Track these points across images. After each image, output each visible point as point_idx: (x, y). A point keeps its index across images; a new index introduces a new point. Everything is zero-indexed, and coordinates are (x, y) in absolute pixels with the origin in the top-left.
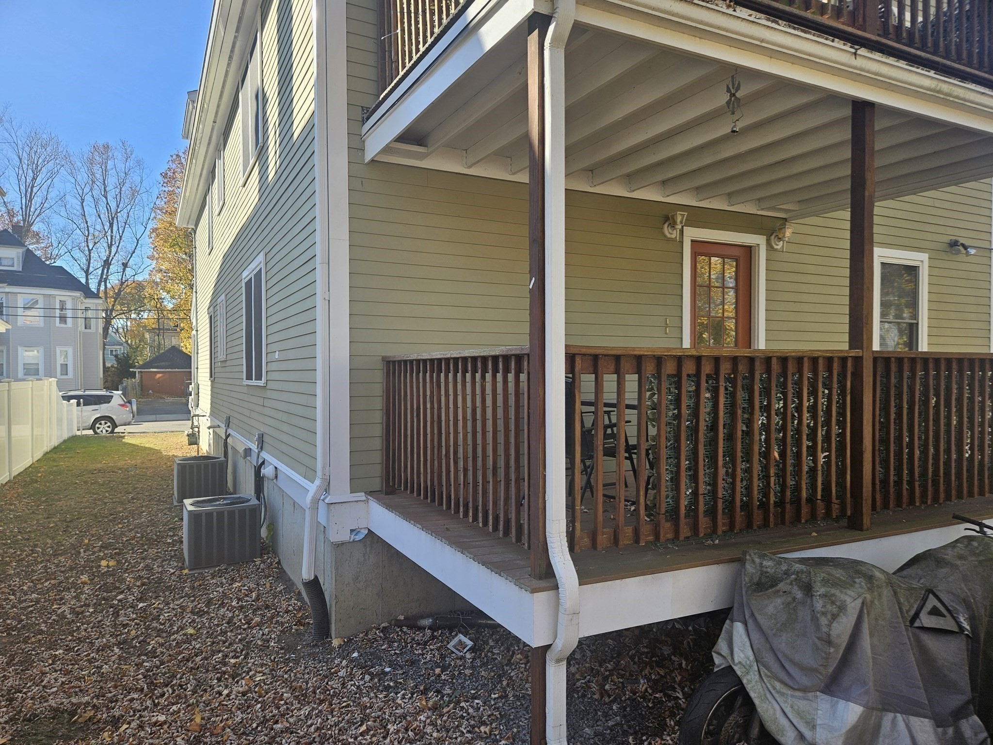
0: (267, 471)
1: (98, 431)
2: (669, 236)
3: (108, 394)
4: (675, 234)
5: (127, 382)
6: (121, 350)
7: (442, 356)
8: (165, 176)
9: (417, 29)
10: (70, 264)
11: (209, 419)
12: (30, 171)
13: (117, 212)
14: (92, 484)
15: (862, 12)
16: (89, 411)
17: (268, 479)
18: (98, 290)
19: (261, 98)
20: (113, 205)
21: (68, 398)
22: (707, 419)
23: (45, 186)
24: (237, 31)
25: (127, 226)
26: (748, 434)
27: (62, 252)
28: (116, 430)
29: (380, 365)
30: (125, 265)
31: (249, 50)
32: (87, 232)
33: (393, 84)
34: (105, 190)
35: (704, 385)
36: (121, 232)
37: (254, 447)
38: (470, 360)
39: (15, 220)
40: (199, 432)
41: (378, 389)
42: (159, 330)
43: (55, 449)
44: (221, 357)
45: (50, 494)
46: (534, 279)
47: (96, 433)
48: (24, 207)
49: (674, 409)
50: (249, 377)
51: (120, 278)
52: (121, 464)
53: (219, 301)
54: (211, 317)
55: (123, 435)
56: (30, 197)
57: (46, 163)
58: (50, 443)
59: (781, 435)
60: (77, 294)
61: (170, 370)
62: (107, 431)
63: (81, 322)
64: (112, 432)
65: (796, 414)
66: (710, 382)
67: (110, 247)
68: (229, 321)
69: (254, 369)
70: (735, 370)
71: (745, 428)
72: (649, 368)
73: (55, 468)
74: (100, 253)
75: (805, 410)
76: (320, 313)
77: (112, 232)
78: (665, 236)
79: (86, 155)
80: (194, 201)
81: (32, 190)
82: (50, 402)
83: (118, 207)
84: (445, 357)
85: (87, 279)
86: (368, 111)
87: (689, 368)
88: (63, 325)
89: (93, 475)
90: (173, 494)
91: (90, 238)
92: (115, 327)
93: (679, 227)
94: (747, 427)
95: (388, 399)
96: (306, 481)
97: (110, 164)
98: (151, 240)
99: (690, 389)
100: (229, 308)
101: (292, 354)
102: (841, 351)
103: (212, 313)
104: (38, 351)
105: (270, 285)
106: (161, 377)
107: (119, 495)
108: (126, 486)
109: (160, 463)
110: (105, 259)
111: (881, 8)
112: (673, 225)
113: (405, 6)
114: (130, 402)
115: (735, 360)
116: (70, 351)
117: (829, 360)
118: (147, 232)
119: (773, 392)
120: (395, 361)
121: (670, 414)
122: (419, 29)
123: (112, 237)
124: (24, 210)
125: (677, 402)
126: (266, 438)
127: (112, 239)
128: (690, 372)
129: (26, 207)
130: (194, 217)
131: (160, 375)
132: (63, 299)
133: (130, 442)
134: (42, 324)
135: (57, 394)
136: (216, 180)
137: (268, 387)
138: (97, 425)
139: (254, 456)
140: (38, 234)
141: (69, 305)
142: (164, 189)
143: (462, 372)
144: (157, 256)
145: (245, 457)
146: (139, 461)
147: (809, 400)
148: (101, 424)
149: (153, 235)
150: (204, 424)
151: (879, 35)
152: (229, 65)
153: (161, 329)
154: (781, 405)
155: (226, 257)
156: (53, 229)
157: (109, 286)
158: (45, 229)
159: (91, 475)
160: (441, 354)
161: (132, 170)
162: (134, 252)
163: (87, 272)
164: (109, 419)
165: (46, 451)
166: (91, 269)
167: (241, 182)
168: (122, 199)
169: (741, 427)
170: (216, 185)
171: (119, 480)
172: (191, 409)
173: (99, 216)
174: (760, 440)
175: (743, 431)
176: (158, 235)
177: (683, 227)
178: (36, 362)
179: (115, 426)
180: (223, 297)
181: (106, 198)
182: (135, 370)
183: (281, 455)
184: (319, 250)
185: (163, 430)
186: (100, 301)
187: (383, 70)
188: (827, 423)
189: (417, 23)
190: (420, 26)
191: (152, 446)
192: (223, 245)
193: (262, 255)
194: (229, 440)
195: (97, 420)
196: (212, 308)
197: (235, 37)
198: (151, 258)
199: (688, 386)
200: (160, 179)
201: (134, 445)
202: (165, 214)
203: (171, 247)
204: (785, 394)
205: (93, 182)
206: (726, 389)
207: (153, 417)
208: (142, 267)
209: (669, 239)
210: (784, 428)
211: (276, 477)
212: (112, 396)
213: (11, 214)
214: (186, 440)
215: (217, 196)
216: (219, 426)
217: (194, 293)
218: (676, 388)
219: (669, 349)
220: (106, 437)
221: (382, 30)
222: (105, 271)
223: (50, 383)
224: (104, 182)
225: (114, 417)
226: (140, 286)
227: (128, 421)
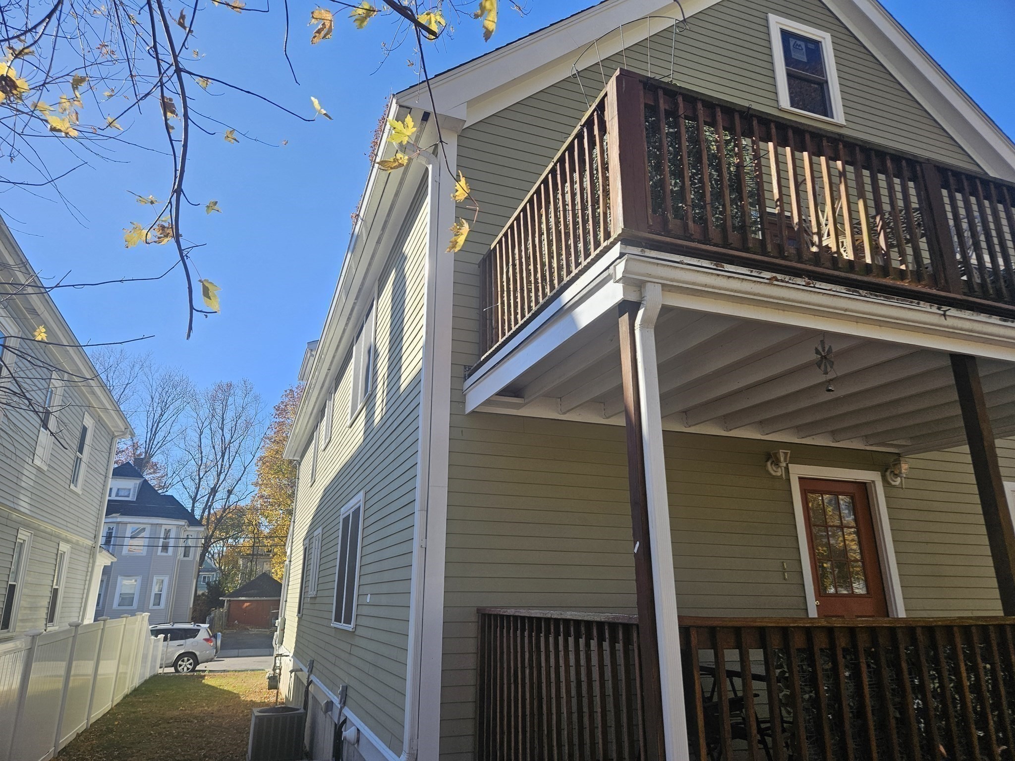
0: (349, 734)
1: (180, 669)
2: (774, 473)
3: (196, 627)
4: (779, 472)
5: (216, 613)
6: (214, 577)
7: (541, 616)
8: (278, 408)
9: (516, 303)
10: (181, 492)
11: (292, 660)
12: (159, 409)
13: (230, 443)
14: (166, 736)
15: (943, 275)
16: (173, 646)
17: (349, 742)
18: (202, 517)
19: (373, 353)
20: (228, 437)
21: (155, 633)
22: (852, 704)
23: (170, 422)
24: (357, 298)
25: (237, 455)
26: (903, 722)
27: (175, 481)
28: (198, 668)
29: (474, 618)
30: (230, 492)
31: (365, 313)
32: (200, 462)
33: (493, 348)
34: (223, 423)
35: (841, 661)
36: (231, 461)
37: (336, 700)
38: (572, 623)
39: (138, 452)
40: (280, 674)
41: (471, 646)
42: (254, 556)
43: (136, 692)
44: (312, 593)
45: (124, 747)
46: (638, 543)
47: (177, 671)
48: (148, 441)
49: (811, 692)
50: (338, 619)
51: (224, 503)
52: (197, 711)
53: (316, 533)
54: (305, 549)
55: (203, 674)
56: (155, 432)
57: (174, 401)
58: (132, 683)
59: (944, 723)
60: (182, 523)
61: (258, 598)
62: (188, 669)
63: (181, 551)
64: (193, 670)
65: (957, 696)
66: (848, 657)
67: (219, 475)
68: (323, 555)
69: (344, 612)
70: (874, 642)
71: (898, 715)
72: (775, 642)
73: (132, 715)
74: (210, 480)
75: (967, 690)
76: (416, 559)
77: (223, 461)
78: (770, 474)
79: (210, 393)
80: (302, 436)
81: (158, 426)
82: (139, 638)
83: (232, 438)
84: (545, 616)
85: (193, 506)
86: (469, 369)
87: (821, 641)
88: (164, 554)
89: (170, 725)
90: (247, 752)
91: (202, 467)
92: (212, 552)
93: (784, 465)
94: (900, 714)
95: (483, 656)
96: (390, 752)
97: (231, 399)
98: (257, 468)
99: (827, 667)
100: (324, 542)
101: (384, 600)
102: (996, 618)
103: (307, 545)
104: (136, 581)
105: (367, 523)
106: (249, 605)
107: (192, 751)
108: (200, 740)
109: (237, 712)
110: (212, 487)
111: (961, 268)
112: (776, 463)
113: (505, 284)
114: (215, 636)
115: (872, 631)
116: (166, 580)
117: (984, 629)
118: (255, 461)
119: (925, 669)
120: (491, 615)
121: (807, 696)
122: (517, 303)
123: (222, 465)
124: (147, 443)
125: (813, 682)
126: (350, 693)
127: (221, 467)
128: (824, 646)
129: (150, 441)
130: (301, 449)
131: (248, 604)
132: (168, 527)
133: (209, 683)
134: (144, 553)
135: (147, 627)
136: (325, 418)
137: (357, 633)
138: (180, 663)
139: (336, 712)
140: (156, 465)
141: (173, 534)
142: (275, 420)
143: (564, 636)
144: (260, 482)
145: (326, 712)
146: (216, 708)
147: (969, 679)
148: (183, 661)
149: (260, 463)
150: (287, 664)
151: (965, 294)
152: (347, 324)
153: (255, 555)
154: (937, 685)
155: (326, 491)
156: (170, 460)
157: (212, 512)
158: (164, 459)
159: (166, 725)
160: (541, 613)
161: (249, 405)
162: (240, 479)
163: (194, 500)
164: (191, 655)
165: (126, 693)
166: (198, 497)
167: (349, 423)
168: (237, 431)
169: (894, 713)
170: (325, 423)
171: (194, 731)
172: (274, 645)
173: (214, 447)
174: (919, 729)
175: (896, 718)
176: (264, 463)
177: (787, 464)
178: (132, 592)
179: (197, 663)
180: (320, 530)
181: (223, 430)
182: (224, 599)
183: (365, 716)
184: (418, 494)
185: (244, 668)
186: (202, 529)
187: (484, 334)
188: (997, 706)
189: (515, 298)
190: (519, 300)
191: (230, 688)
192: (325, 479)
193: (362, 493)
194: (311, 688)
195: (181, 657)
196: (308, 539)
197: (355, 303)
198: (256, 484)
199: (823, 665)
200: (274, 412)
201: (213, 687)
202: (274, 442)
203: (275, 473)
204: (939, 672)
205: (213, 416)
206: (868, 666)
207: (235, 652)
208: (246, 494)
209: (774, 477)
210: (945, 715)
211: (358, 741)
212: (199, 630)
213: (135, 447)
214: (266, 683)
215: (324, 433)
216: (301, 670)
217: (292, 523)
218: (809, 665)
219: (795, 620)
220: (186, 677)
221: (484, 302)
222: (211, 498)
223: (143, 617)
224: (223, 416)
225: (197, 653)
226: (241, 512)
227: (210, 657)
